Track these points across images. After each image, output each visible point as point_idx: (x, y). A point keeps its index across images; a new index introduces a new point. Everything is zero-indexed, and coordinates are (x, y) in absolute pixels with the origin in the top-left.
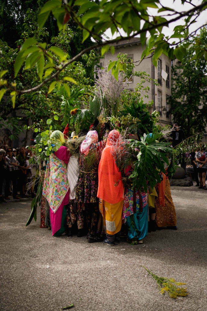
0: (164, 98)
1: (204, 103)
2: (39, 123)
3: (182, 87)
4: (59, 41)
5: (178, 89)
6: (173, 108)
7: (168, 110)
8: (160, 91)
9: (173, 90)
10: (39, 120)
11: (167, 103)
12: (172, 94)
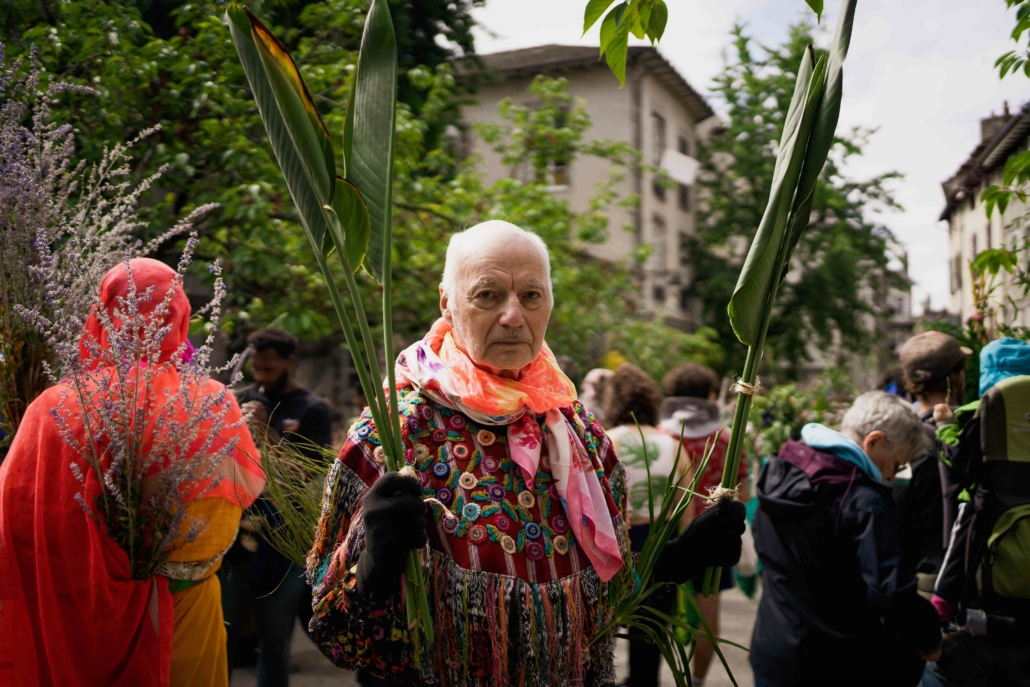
0: (672, 242)
1: (804, 264)
2: (247, 311)
3: (731, 209)
4: (330, 18)
5: (720, 215)
6: (701, 276)
7: (685, 280)
8: (659, 221)
9: (702, 217)
10: (249, 301)
11: (684, 262)
12: (699, 230)
